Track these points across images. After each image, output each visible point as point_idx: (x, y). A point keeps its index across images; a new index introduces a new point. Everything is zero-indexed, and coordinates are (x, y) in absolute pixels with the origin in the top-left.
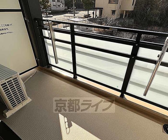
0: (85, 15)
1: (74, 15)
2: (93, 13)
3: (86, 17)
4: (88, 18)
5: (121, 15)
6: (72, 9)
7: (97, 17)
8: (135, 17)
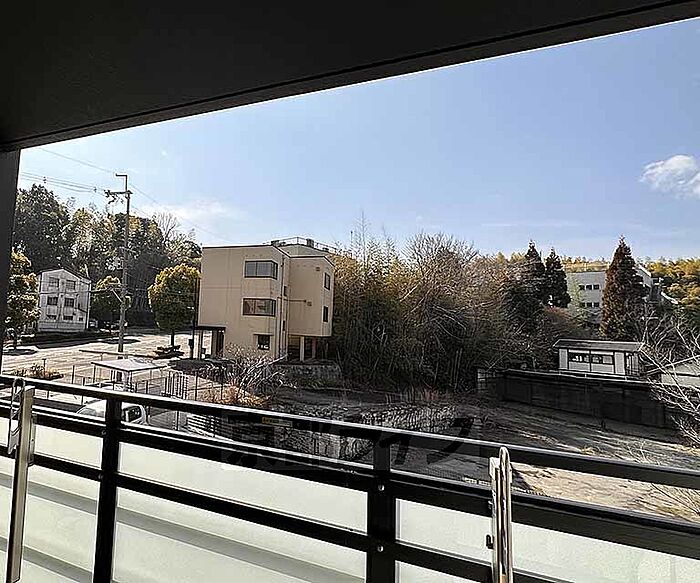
0: (159, 348)
1: (121, 349)
2: (191, 342)
3: (162, 354)
4: (172, 359)
5: (293, 351)
6: (113, 329)
7: (203, 356)
8: (342, 358)
